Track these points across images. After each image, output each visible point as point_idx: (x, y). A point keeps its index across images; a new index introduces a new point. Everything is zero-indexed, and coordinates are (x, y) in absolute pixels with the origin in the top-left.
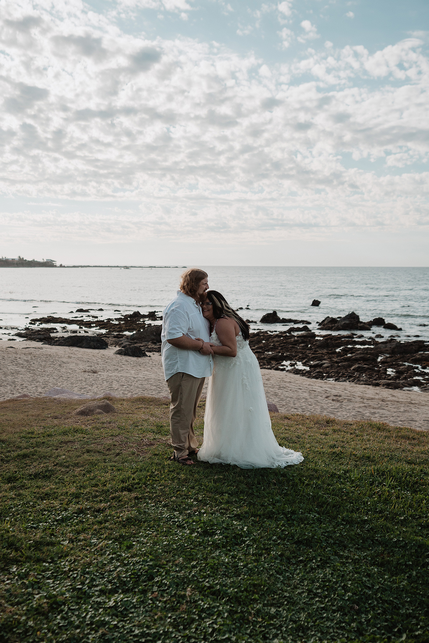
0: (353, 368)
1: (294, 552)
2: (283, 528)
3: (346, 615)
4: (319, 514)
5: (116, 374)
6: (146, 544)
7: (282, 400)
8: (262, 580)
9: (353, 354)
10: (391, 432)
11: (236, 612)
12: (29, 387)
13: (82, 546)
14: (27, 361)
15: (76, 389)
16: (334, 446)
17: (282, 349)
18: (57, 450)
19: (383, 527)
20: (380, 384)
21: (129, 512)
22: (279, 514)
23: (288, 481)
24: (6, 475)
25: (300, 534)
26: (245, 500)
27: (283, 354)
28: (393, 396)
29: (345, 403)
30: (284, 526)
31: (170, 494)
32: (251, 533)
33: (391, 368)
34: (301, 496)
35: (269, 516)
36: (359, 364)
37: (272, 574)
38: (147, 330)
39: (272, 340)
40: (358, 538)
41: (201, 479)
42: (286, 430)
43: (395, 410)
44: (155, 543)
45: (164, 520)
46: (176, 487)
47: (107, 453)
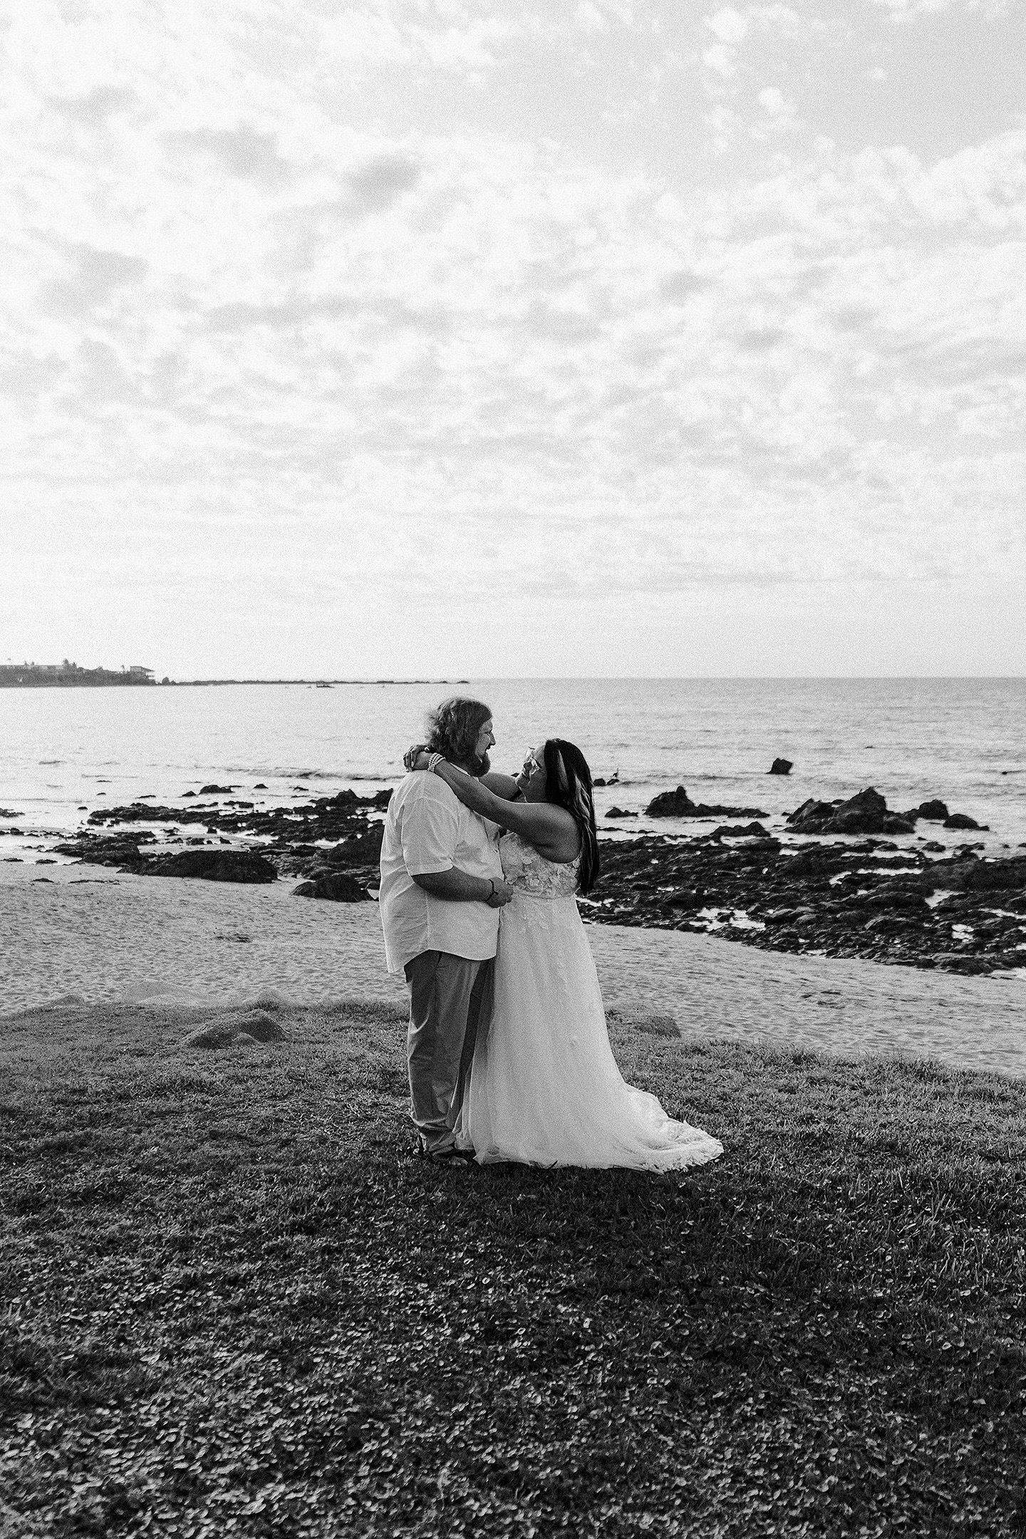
0: (870, 924)
1: (703, 1380)
2: (679, 1321)
3: (824, 1530)
4: (766, 1285)
5: (294, 943)
6: (345, 1362)
7: (697, 1004)
8: (622, 1448)
9: (872, 891)
10: (950, 1084)
11: (557, 1526)
12: (86, 977)
13: (193, 1367)
14: (82, 914)
15: (198, 981)
16: (809, 1120)
17: (697, 880)
18: (139, 1132)
19: (919, 1315)
20: (936, 964)
21: (306, 1283)
22: (670, 1286)
23: (695, 1205)
24: (15, 1193)
25: (719, 1336)
26: (589, 1254)
27: (700, 891)
28: (967, 991)
29: (850, 1010)
30: (680, 1317)
31: (409, 1240)
32: (601, 1334)
33: (963, 924)
34: (724, 1243)
35: (647, 1290)
36: (886, 913)
37: (649, 1434)
38: (372, 835)
39: (674, 857)
40: (859, 1343)
41: (484, 1202)
42: (695, 1079)
43: (971, 1026)
44: (367, 1360)
45: (392, 1303)
46: (423, 1222)
47: (260, 1139)
